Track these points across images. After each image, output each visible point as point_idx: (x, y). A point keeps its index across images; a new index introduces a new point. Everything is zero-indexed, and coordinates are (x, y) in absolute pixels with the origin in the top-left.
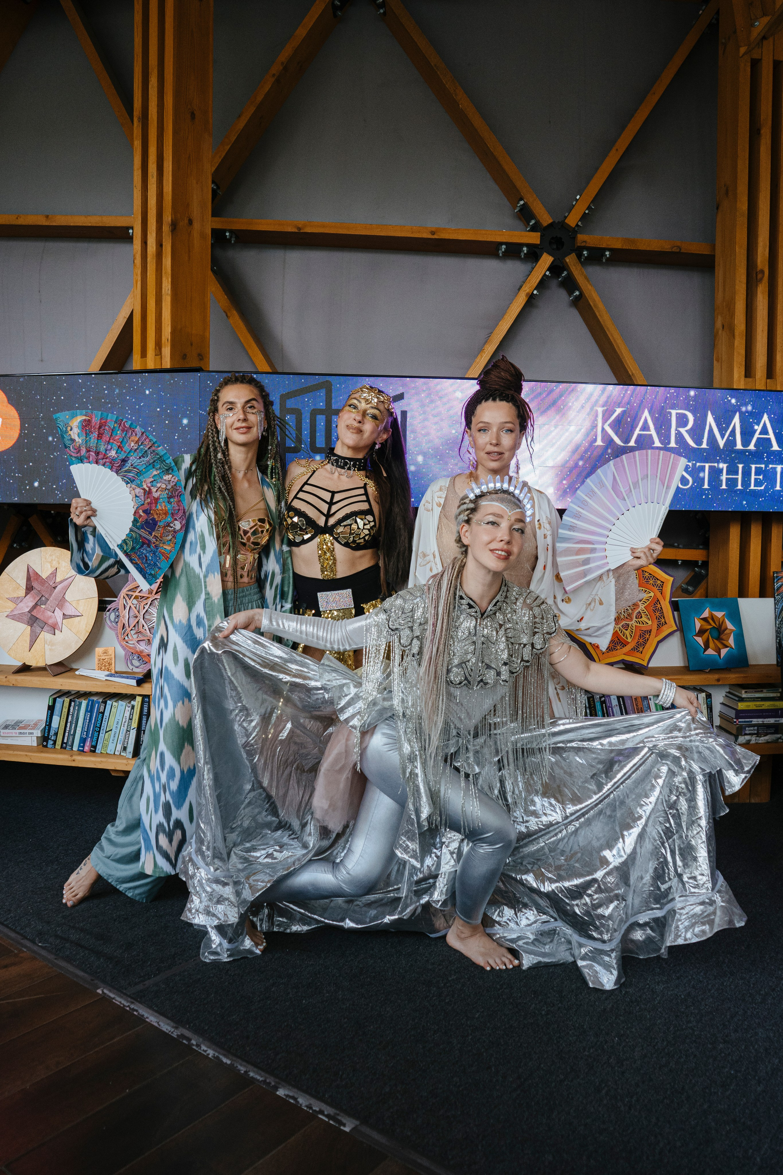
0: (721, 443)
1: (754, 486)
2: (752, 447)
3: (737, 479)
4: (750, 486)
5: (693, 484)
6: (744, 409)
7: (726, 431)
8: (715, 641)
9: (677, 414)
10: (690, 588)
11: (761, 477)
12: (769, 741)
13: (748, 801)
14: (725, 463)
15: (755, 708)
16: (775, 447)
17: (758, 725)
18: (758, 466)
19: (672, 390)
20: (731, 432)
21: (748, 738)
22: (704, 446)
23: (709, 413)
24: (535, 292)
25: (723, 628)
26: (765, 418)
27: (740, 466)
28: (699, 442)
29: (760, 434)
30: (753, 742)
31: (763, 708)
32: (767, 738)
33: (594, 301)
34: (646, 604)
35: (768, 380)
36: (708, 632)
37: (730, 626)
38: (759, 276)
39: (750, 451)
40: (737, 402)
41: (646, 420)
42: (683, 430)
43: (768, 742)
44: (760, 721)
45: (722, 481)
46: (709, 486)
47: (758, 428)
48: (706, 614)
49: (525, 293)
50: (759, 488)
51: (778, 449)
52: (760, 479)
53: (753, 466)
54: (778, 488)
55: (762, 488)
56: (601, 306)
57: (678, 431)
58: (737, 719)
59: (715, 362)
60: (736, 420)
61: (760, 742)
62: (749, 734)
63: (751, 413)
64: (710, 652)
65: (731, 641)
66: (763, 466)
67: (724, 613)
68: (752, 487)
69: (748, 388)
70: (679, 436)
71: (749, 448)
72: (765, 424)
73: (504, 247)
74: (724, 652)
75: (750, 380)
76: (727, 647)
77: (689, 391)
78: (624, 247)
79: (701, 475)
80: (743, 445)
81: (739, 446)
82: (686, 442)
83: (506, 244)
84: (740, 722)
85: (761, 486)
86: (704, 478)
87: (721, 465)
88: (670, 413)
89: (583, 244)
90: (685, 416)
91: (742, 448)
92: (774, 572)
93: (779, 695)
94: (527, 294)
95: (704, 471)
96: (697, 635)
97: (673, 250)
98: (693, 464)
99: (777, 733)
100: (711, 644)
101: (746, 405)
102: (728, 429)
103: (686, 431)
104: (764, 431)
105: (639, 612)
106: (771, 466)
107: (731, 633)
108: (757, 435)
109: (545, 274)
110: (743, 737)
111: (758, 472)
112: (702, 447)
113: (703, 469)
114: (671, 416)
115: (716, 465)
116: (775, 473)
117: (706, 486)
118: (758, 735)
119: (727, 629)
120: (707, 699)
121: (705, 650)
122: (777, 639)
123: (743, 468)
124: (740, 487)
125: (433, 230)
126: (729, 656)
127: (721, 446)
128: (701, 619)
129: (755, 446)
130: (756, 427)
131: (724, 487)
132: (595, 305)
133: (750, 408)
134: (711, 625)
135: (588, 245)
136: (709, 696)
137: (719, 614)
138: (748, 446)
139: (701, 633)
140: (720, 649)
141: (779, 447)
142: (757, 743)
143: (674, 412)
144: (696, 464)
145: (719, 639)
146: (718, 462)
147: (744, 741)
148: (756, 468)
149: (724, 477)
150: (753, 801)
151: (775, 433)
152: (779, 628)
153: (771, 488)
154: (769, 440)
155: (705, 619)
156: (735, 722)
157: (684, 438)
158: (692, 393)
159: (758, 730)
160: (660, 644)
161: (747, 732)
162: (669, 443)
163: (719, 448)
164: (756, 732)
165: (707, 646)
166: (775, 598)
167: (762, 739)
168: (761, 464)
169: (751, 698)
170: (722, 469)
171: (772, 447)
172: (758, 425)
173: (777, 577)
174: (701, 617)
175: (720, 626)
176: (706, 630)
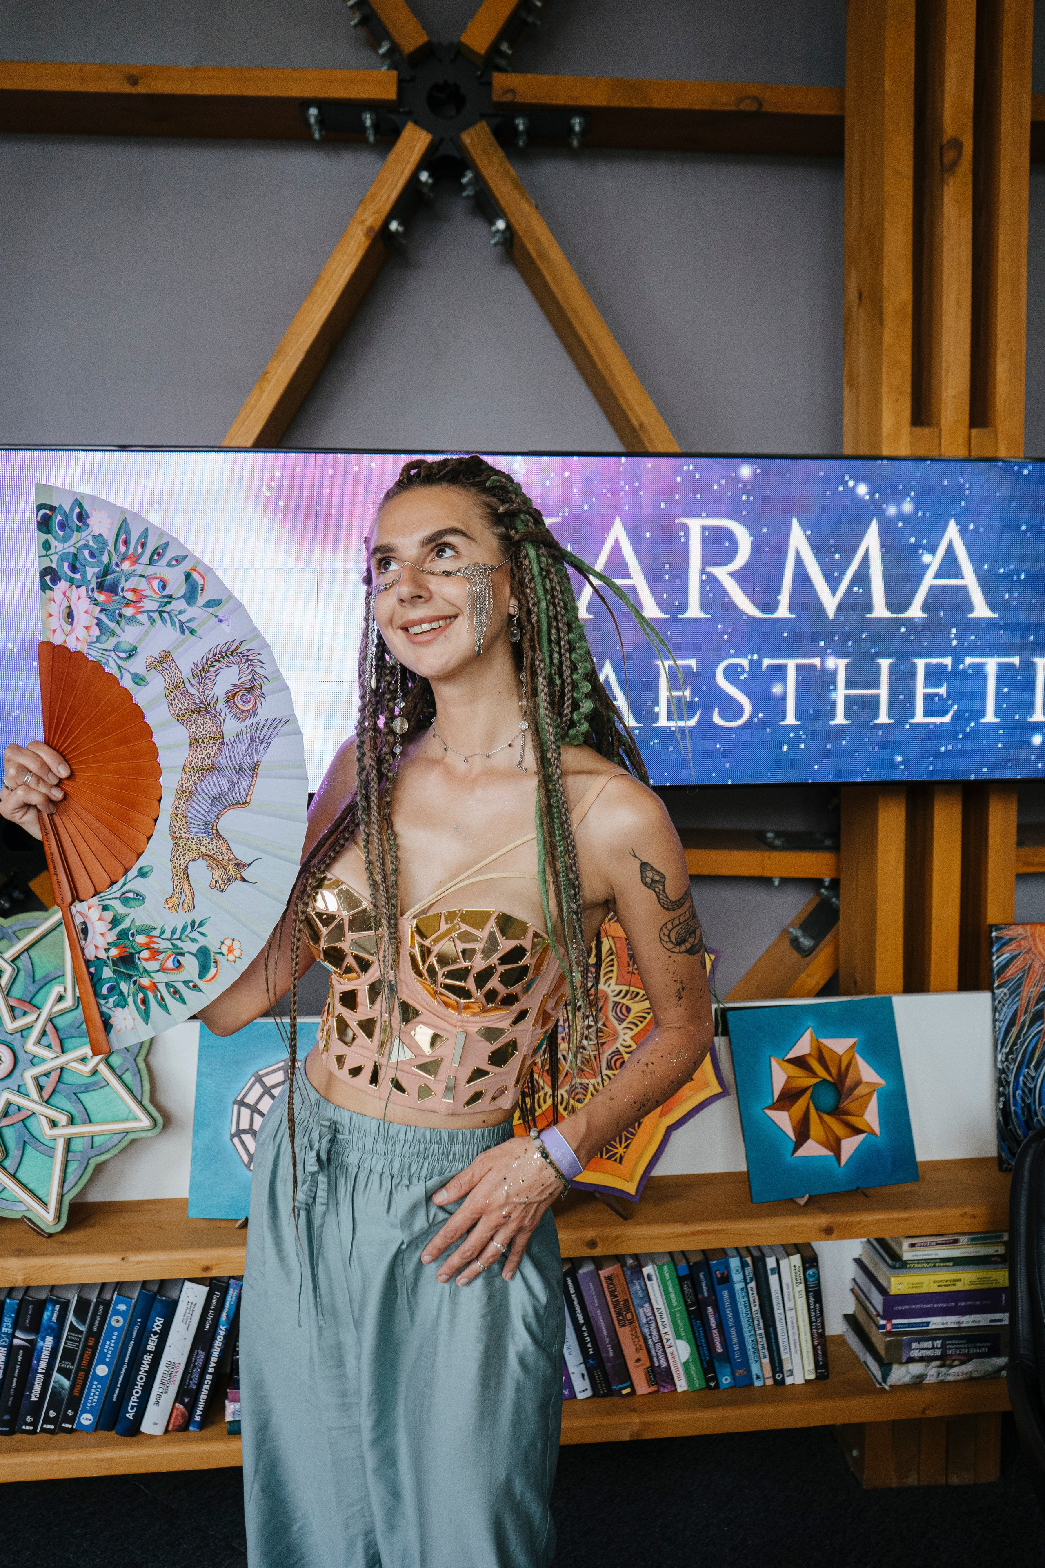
0: (830, 603)
1: (926, 715)
2: (915, 611)
3: (877, 697)
4: (912, 717)
5: (754, 713)
6: (891, 510)
7: (843, 572)
8: (827, 1118)
9: (704, 528)
10: (806, 942)
11: (943, 691)
12: (974, 1375)
13: (942, 1480)
14: (839, 655)
15: (935, 1289)
16: (981, 610)
17: (945, 1335)
18: (934, 661)
19: (689, 466)
20: (857, 574)
21: (916, 1369)
22: (783, 611)
23: (795, 523)
24: (394, 226)
25: (849, 1082)
26: (952, 532)
27: (885, 664)
28: (768, 603)
29: (938, 576)
30: (928, 1380)
31: (959, 1287)
32: (968, 1368)
33: (538, 243)
34: (636, 1030)
35: (974, 432)
36: (808, 1094)
37: (868, 1073)
38: (949, 156)
39: (911, 620)
40: (871, 493)
41: (617, 547)
42: (722, 573)
43: (971, 1380)
44: (950, 1321)
45: (833, 704)
46: (797, 718)
47: (933, 561)
48: (803, 1047)
49: (365, 228)
50: (938, 720)
51: (990, 614)
52: (940, 696)
53: (920, 663)
54: (990, 717)
55: (947, 719)
56: (555, 254)
57: (709, 575)
58: (889, 1319)
59: (846, 389)
60: (871, 540)
61: (950, 1378)
62: (921, 1359)
63: (910, 520)
64: (812, 1149)
65: (872, 1117)
66: (948, 661)
67: (850, 1041)
68: (919, 718)
69: (921, 453)
70: (711, 586)
71: (908, 614)
72: (950, 547)
73: (313, 112)
74: (850, 1145)
75: (926, 431)
76: (857, 1131)
77: (736, 470)
78: (615, 103)
79: (777, 690)
80: (890, 606)
81: (880, 610)
82: (731, 601)
83: (321, 103)
84: (895, 1326)
85: (943, 714)
86: (784, 697)
87: (831, 663)
88: (686, 528)
89: (508, 98)
90: (728, 534)
91: (888, 614)
92: (991, 926)
93: (1001, 1250)
94: (370, 229)
95: (783, 679)
96: (772, 1107)
97: (743, 107)
98: (751, 662)
99: (998, 1355)
100: (815, 1127)
101: (898, 502)
102: (848, 565)
103: (733, 574)
104: (950, 566)
105: (618, 1052)
106: (968, 660)
107: (870, 1094)
108: (929, 580)
109: (414, 178)
110: (903, 1369)
111: (935, 675)
112: (777, 615)
113: (780, 673)
114: (687, 535)
115: (816, 661)
116: (984, 677)
117: (790, 719)
118: (944, 1360)
119: (858, 1083)
120: (805, 1270)
121: (798, 1145)
122: (998, 1101)
123: (892, 667)
124: (884, 718)
125: (134, 72)
126: (863, 1156)
127: (831, 613)
128: (790, 1061)
129: (925, 607)
130: (926, 558)
131: (840, 719)
132: (543, 255)
133: (907, 507)
134: (814, 1074)
135: (519, 99)
136: (811, 1261)
137: (839, 1045)
138: (906, 607)
139: (788, 1098)
140: (838, 1140)
141: (991, 606)
142: (942, 1382)
143: (695, 525)
144: (759, 662)
145: (837, 1112)
146: (823, 656)
147: (907, 1379)
148: (927, 666)
149: (840, 694)
150: (955, 1481)
151: (977, 570)
152: (1002, 1071)
153: (969, 720)
154: (963, 590)
155: (800, 1062)
156: (883, 1327)
157: (724, 593)
158: (746, 471)
159: (944, 1347)
160: (676, 1135)
161: (915, 1354)
162: (684, 607)
163: (827, 617)
164: (938, 1353)
165: (803, 1134)
166: (993, 993)
167: (957, 1372)
168: (943, 655)
169: (927, 1261)
170: (834, 674)
171: (971, 609)
172: (933, 552)
173: (998, 938)
174: (789, 1056)
175: (842, 1076)
176: (802, 1091)
